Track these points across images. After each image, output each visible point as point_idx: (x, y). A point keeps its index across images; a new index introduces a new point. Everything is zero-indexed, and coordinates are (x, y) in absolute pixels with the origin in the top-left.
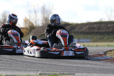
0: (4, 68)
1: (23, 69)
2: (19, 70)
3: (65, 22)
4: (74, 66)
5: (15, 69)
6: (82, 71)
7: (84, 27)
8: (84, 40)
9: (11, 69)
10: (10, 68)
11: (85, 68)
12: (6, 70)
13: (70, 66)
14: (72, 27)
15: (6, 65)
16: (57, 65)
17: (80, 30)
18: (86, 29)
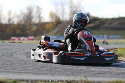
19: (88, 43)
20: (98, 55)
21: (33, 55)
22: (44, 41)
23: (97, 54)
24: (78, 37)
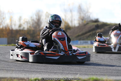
0: (39, 70)
2: (55, 73)
4: (114, 69)
5: (51, 72)
9: (47, 72)
10: (45, 71)
12: (41, 73)
14: (110, 27)
19: (61, 43)
20: (71, 55)
21: (12, 55)
22: (21, 42)
23: (70, 53)
24: (53, 37)
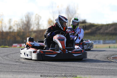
0: (26, 71)
1: (47, 72)
2: (42, 73)
3: (90, 23)
4: (99, 69)
5: (38, 73)
6: (106, 74)
7: (110, 27)
8: (110, 41)
10: (33, 71)
11: (110, 70)
12: (29, 73)
13: (95, 69)
14: (97, 28)
15: (29, 68)
16: (81, 68)
17: (106, 31)
18: (112, 30)
